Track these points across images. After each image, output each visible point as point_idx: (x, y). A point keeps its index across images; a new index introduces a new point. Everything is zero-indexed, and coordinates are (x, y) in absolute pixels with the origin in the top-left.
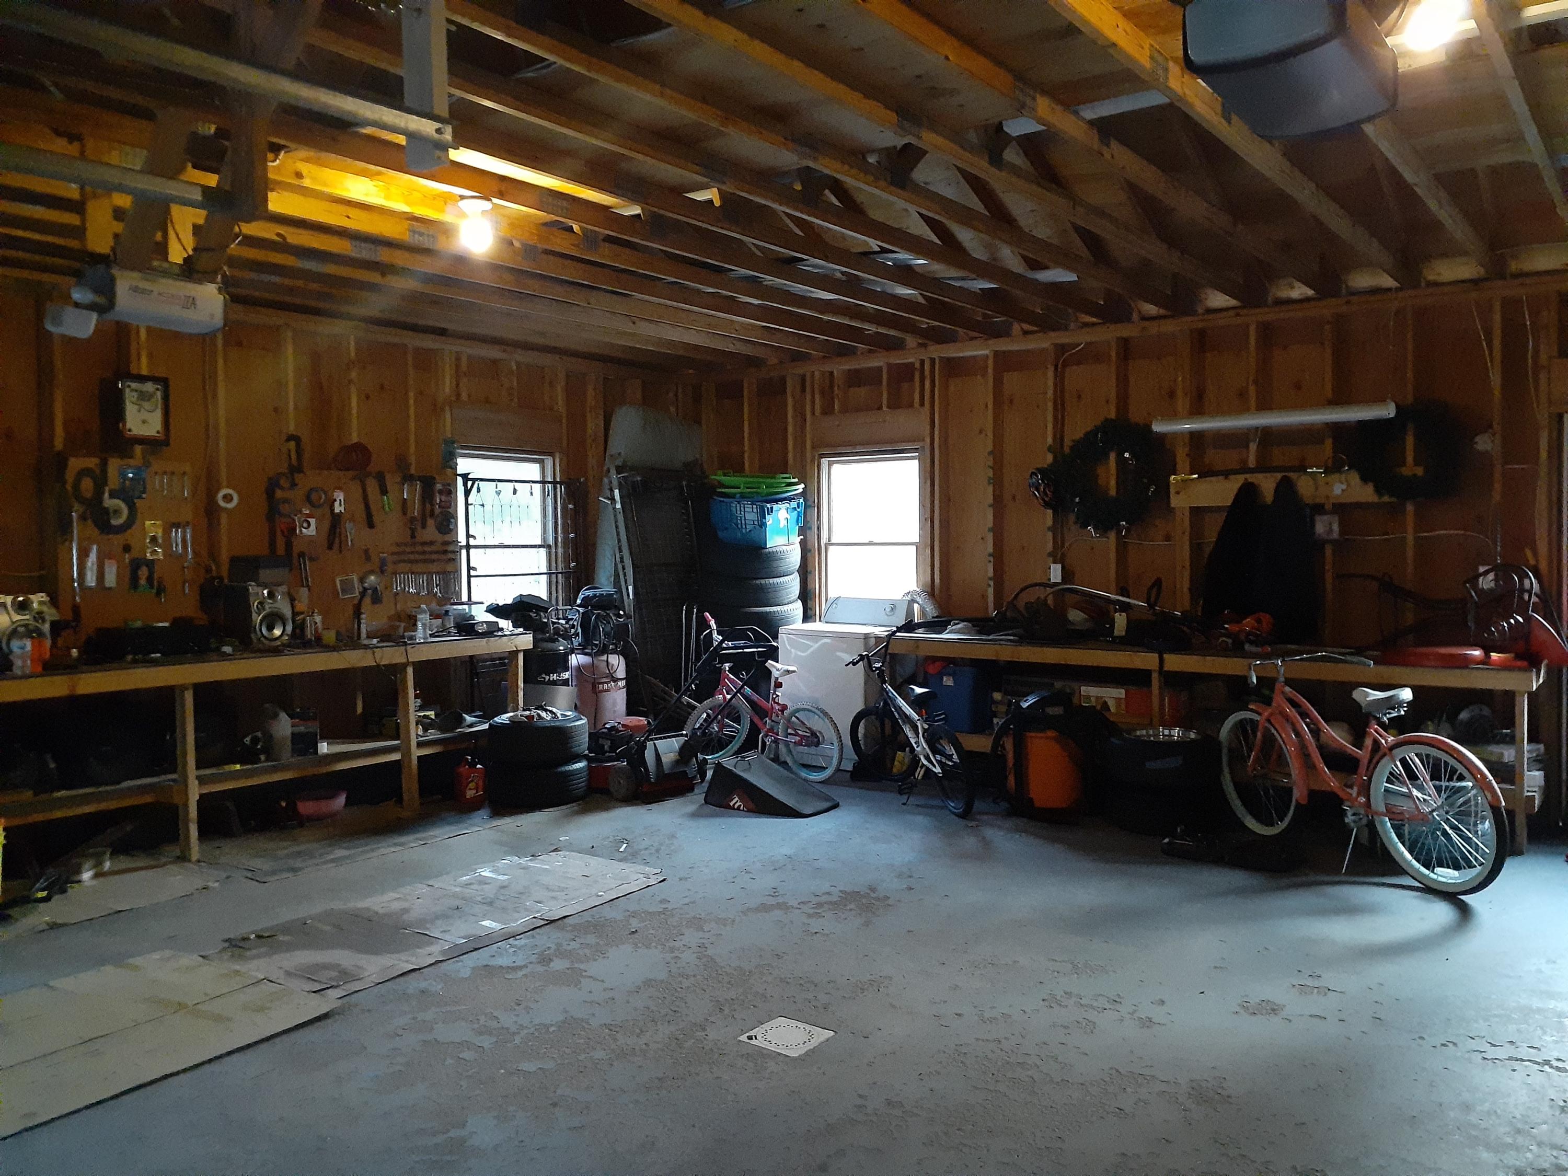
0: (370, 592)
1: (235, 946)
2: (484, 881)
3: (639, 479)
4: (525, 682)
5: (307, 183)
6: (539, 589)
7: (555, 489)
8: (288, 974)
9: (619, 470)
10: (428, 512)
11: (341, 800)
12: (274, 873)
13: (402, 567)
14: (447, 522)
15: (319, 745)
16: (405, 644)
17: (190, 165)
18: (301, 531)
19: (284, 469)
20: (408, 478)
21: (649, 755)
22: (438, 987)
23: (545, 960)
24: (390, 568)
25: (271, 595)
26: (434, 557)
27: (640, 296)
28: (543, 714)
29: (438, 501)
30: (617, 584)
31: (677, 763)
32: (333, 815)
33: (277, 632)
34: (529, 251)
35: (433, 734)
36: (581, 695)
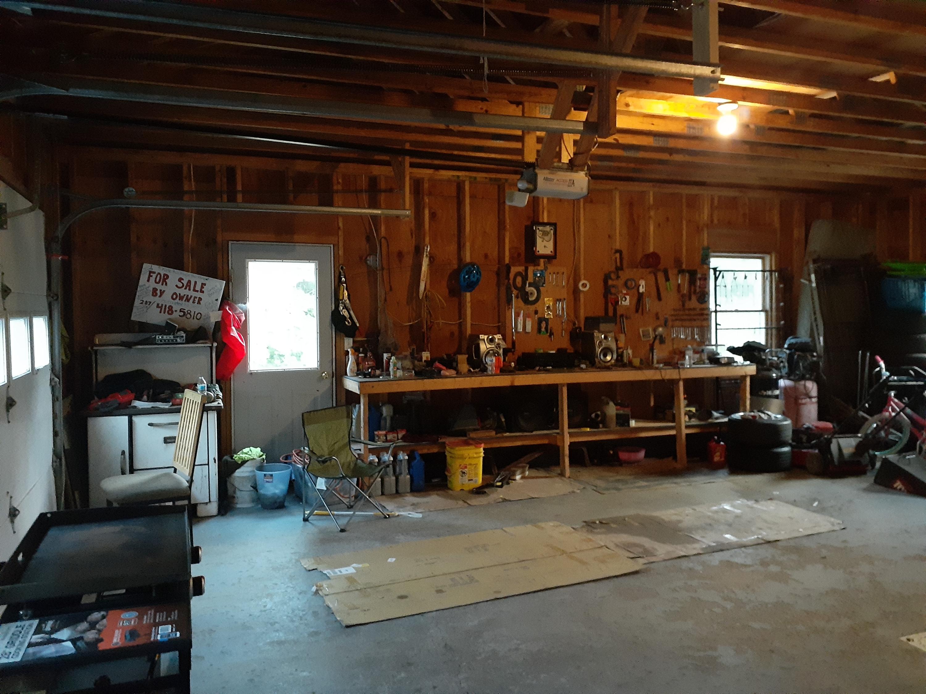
0: (658, 337)
1: (589, 526)
2: (725, 511)
3: (829, 266)
4: (751, 394)
5: (631, 109)
6: (760, 338)
7: (771, 275)
8: (617, 546)
9: (815, 261)
10: (692, 290)
11: (642, 454)
12: (608, 489)
13: (677, 323)
14: (703, 297)
15: (630, 422)
16: (679, 368)
17: (573, 109)
18: (621, 303)
19: (613, 268)
20: (681, 271)
21: (834, 447)
22: (699, 568)
23: (764, 563)
24: (670, 323)
25: (606, 338)
26: (695, 317)
27: (833, 148)
28: (763, 415)
29: (698, 284)
30: (812, 336)
31: (854, 455)
32: (638, 461)
33: (609, 358)
34: (759, 130)
35: (694, 422)
36: (787, 405)
